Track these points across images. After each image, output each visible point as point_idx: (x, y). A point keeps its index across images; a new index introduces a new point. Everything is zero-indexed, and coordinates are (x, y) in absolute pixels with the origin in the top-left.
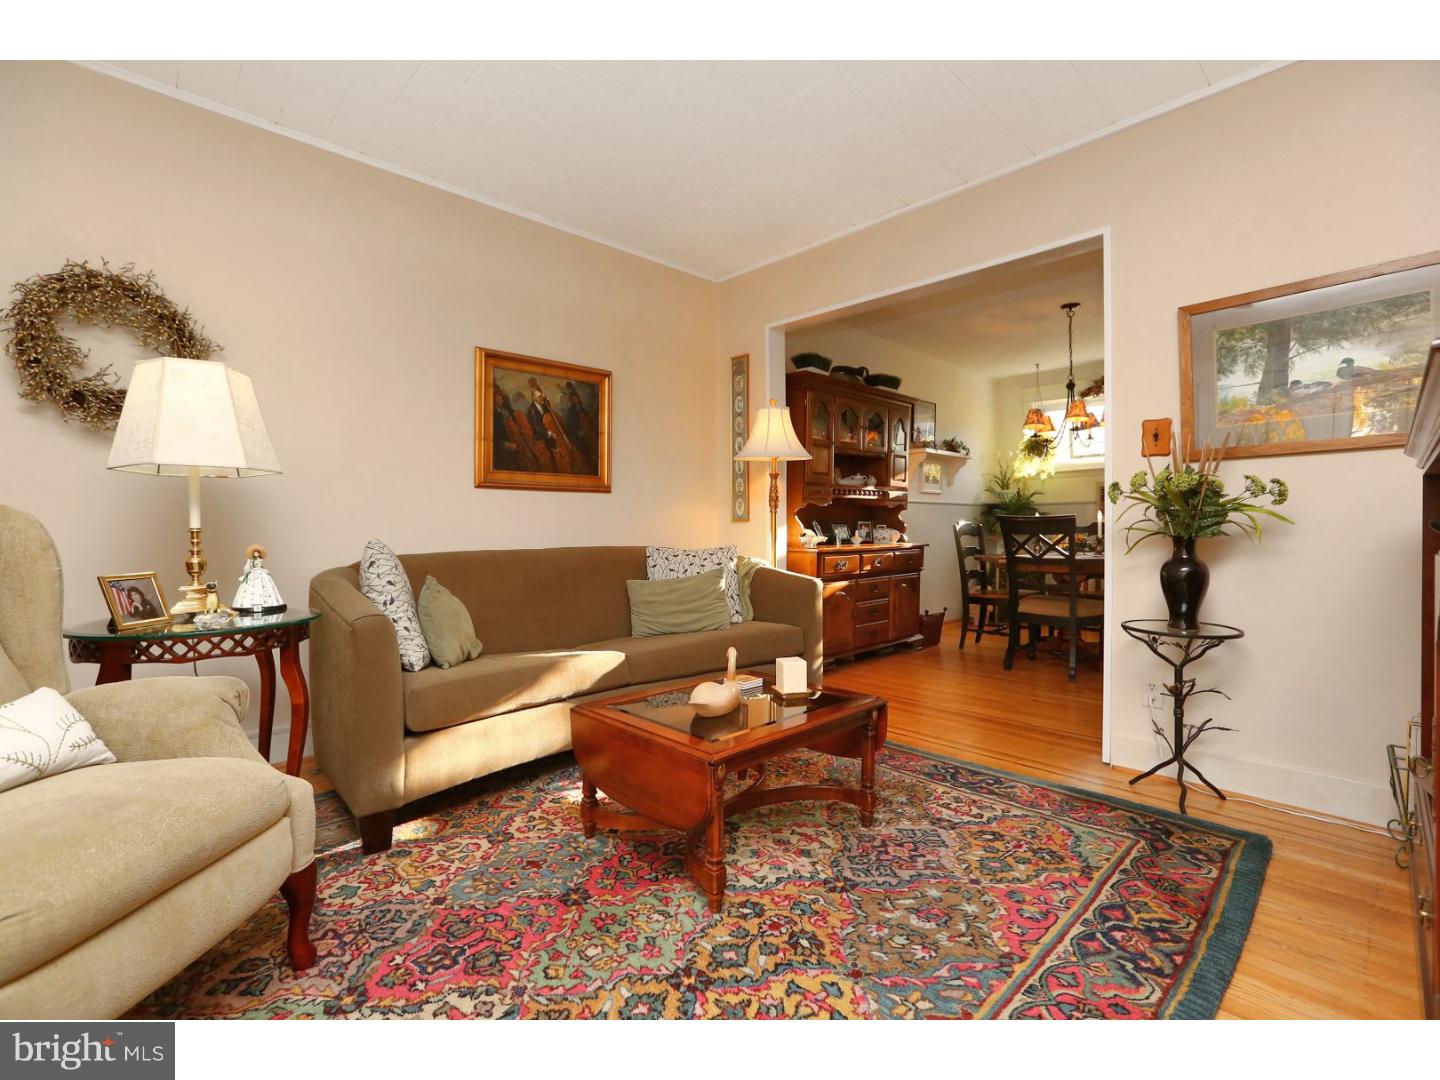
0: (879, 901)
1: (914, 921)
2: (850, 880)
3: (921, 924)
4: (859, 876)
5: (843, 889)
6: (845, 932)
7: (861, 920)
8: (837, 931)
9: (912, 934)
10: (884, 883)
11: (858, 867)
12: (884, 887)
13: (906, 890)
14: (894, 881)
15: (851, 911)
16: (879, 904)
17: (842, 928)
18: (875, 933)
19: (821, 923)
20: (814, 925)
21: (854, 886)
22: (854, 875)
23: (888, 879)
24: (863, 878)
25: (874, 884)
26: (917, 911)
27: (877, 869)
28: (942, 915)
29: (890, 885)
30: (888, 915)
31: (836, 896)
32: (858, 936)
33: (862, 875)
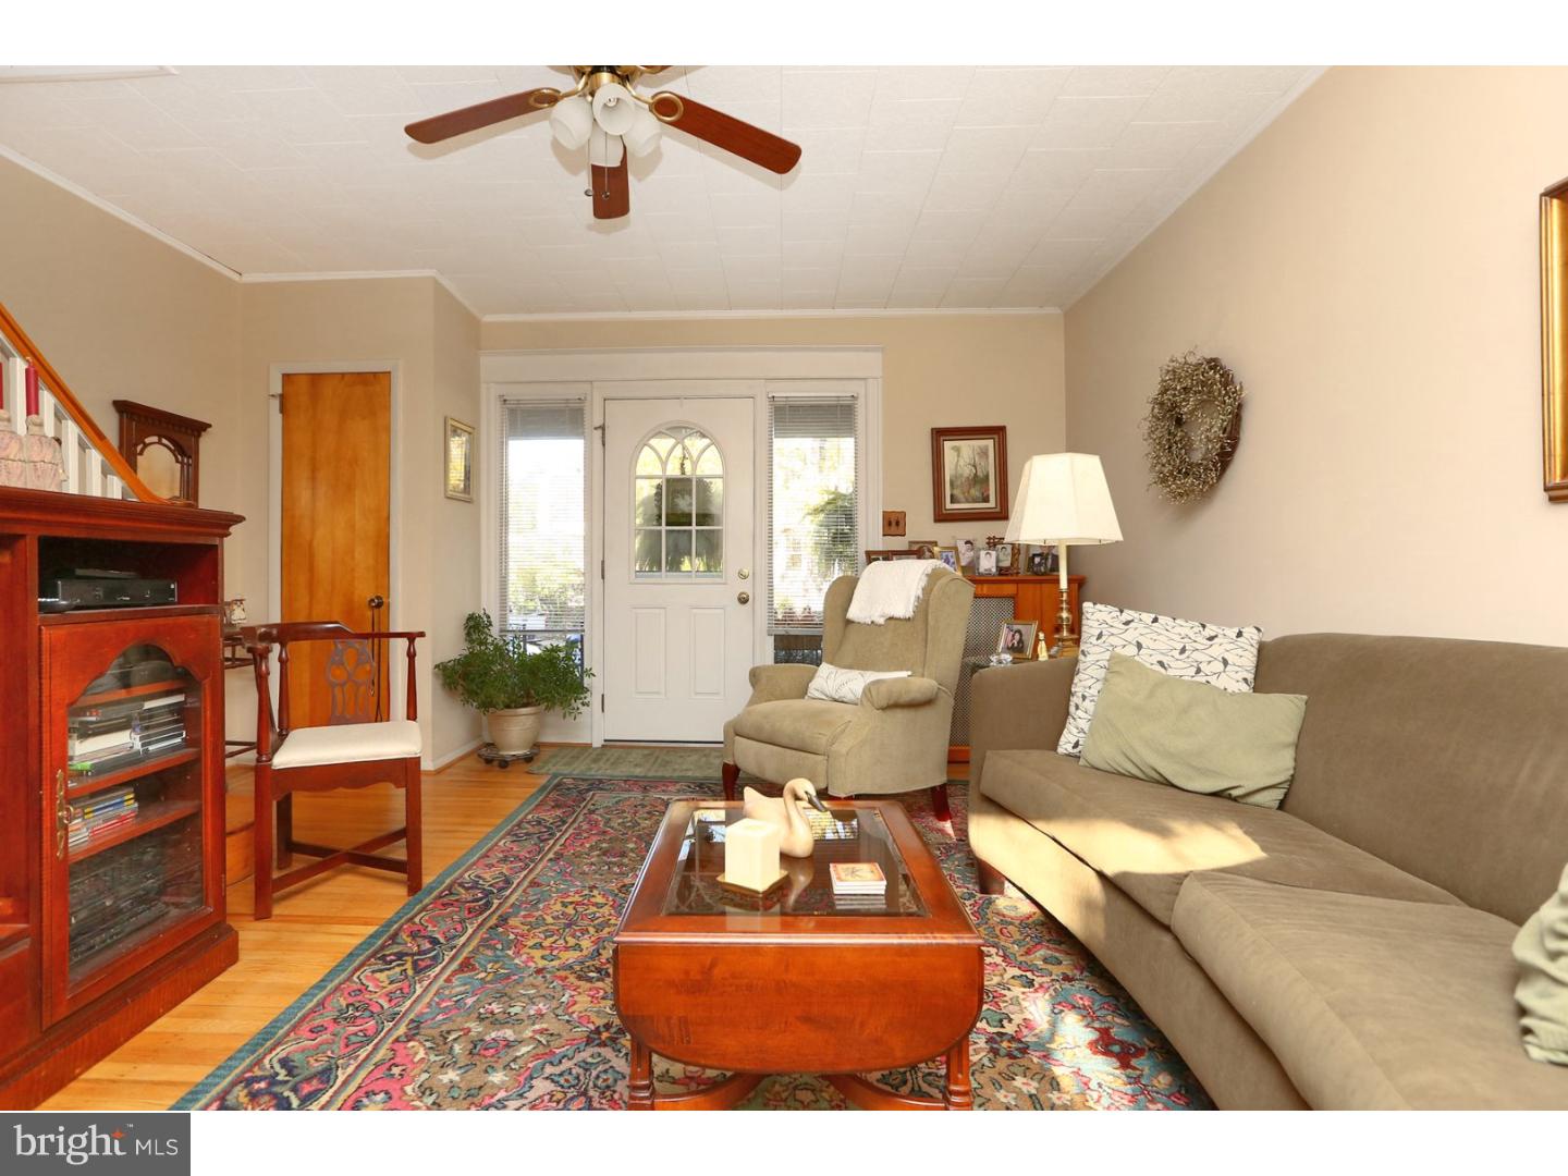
0: (553, 1038)
1: (509, 1033)
2: (599, 1045)
3: (500, 1034)
4: (592, 1056)
5: (597, 1031)
6: (567, 996)
7: (559, 1012)
8: (573, 993)
9: (508, 1020)
10: (560, 1062)
11: (600, 1068)
12: (558, 1057)
13: (530, 1065)
14: (549, 1070)
15: (575, 1016)
16: (552, 1035)
17: (572, 996)
18: (541, 1006)
19: (592, 993)
20: (598, 989)
21: (589, 1041)
22: (599, 1055)
23: (557, 1070)
24: (585, 1055)
25: (570, 1053)
26: (508, 1045)
27: (578, 1078)
28: (482, 1052)
29: (552, 1063)
30: (537, 1027)
31: (600, 1022)
32: (554, 997)
33: (590, 1060)
